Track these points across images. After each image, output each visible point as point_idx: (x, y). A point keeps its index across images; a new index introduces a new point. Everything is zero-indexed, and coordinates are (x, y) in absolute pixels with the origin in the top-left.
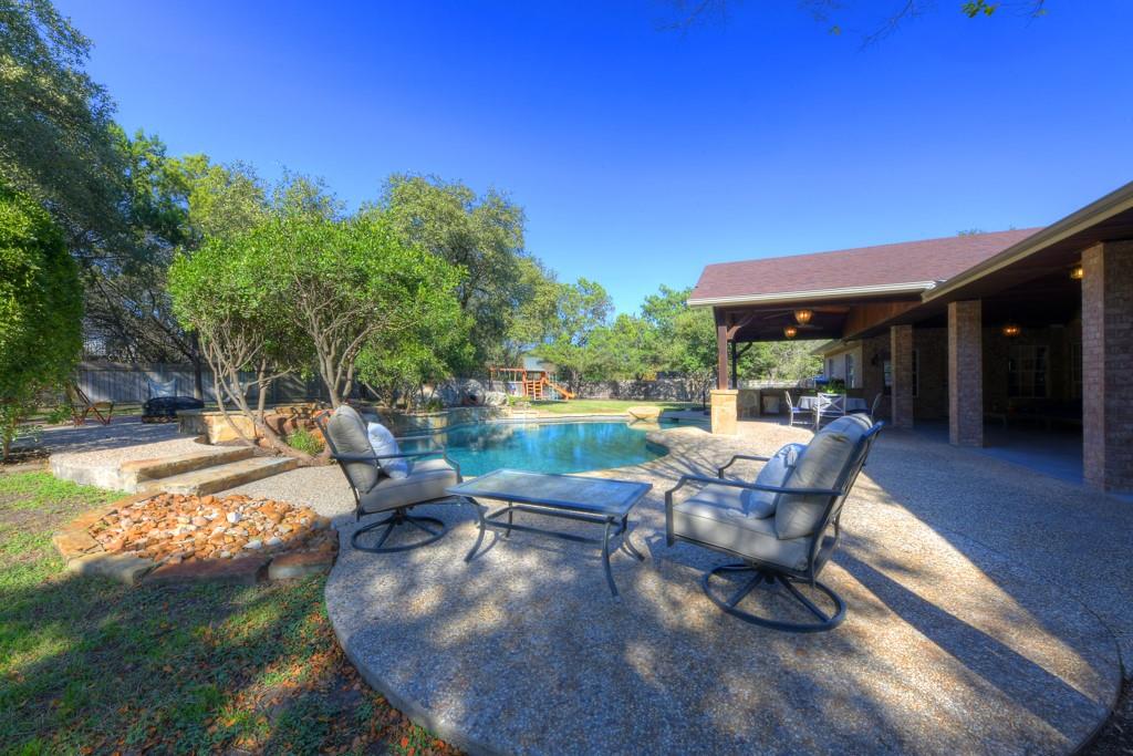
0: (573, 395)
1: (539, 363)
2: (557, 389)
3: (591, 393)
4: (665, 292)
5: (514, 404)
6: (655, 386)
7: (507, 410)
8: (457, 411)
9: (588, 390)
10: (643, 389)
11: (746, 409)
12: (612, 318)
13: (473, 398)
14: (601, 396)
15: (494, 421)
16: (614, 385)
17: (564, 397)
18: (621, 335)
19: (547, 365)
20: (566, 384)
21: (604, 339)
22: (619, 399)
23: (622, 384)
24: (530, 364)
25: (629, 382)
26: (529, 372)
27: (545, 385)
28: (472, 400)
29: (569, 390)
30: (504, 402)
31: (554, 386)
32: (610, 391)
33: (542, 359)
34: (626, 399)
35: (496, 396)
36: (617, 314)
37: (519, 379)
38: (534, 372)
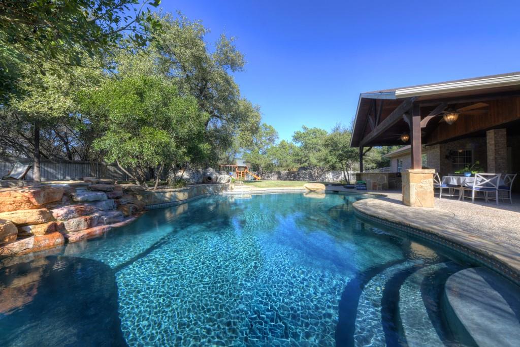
0: (260, 178)
1: (244, 162)
2: (252, 175)
3: (268, 177)
4: (305, 128)
5: (234, 182)
6: (298, 174)
7: (232, 185)
8: (197, 187)
9: (267, 175)
10: (293, 175)
11: (380, 185)
12: (277, 142)
13: (210, 178)
14: (272, 178)
15: (224, 193)
16: (279, 173)
17: (255, 179)
18: (282, 150)
19: (248, 163)
20: (256, 173)
21: (275, 151)
22: (281, 180)
23: (282, 173)
24: (239, 163)
25: (285, 172)
26: (239, 167)
27: (247, 173)
28: (209, 180)
29: (258, 176)
30: (229, 181)
31: (251, 174)
32: (277, 176)
33: (245, 161)
34: (284, 180)
35: (224, 178)
36: (281, 140)
37: (234, 171)
38: (241, 167)
